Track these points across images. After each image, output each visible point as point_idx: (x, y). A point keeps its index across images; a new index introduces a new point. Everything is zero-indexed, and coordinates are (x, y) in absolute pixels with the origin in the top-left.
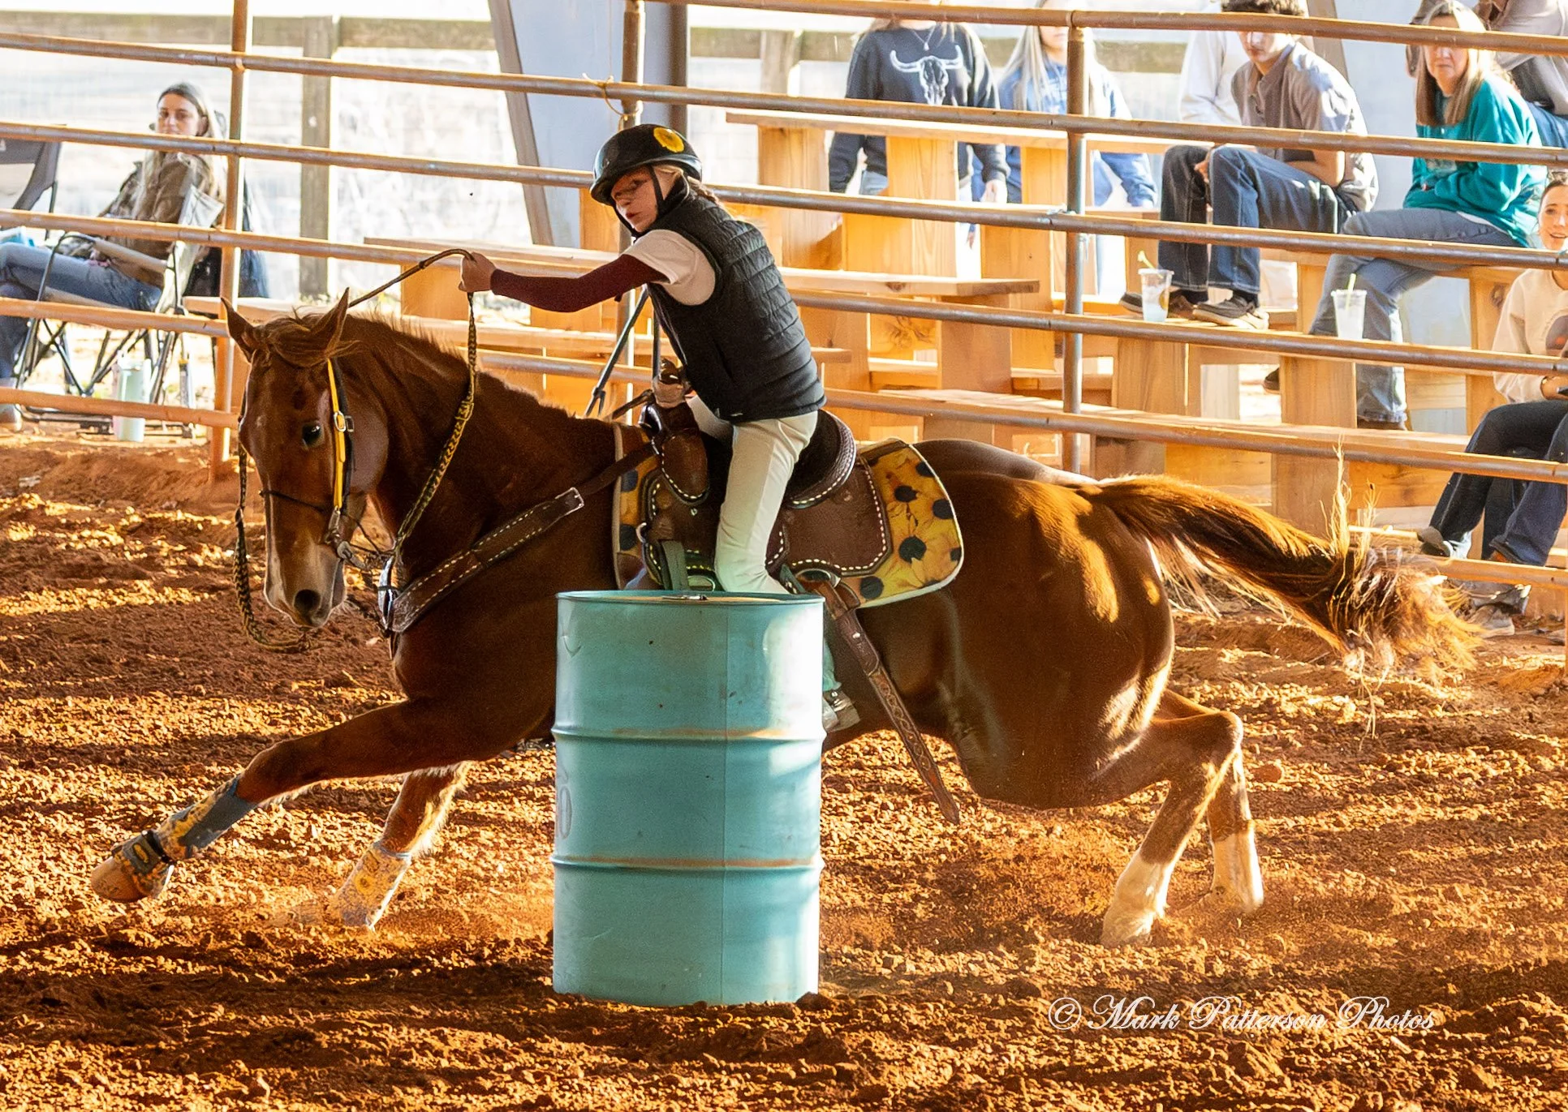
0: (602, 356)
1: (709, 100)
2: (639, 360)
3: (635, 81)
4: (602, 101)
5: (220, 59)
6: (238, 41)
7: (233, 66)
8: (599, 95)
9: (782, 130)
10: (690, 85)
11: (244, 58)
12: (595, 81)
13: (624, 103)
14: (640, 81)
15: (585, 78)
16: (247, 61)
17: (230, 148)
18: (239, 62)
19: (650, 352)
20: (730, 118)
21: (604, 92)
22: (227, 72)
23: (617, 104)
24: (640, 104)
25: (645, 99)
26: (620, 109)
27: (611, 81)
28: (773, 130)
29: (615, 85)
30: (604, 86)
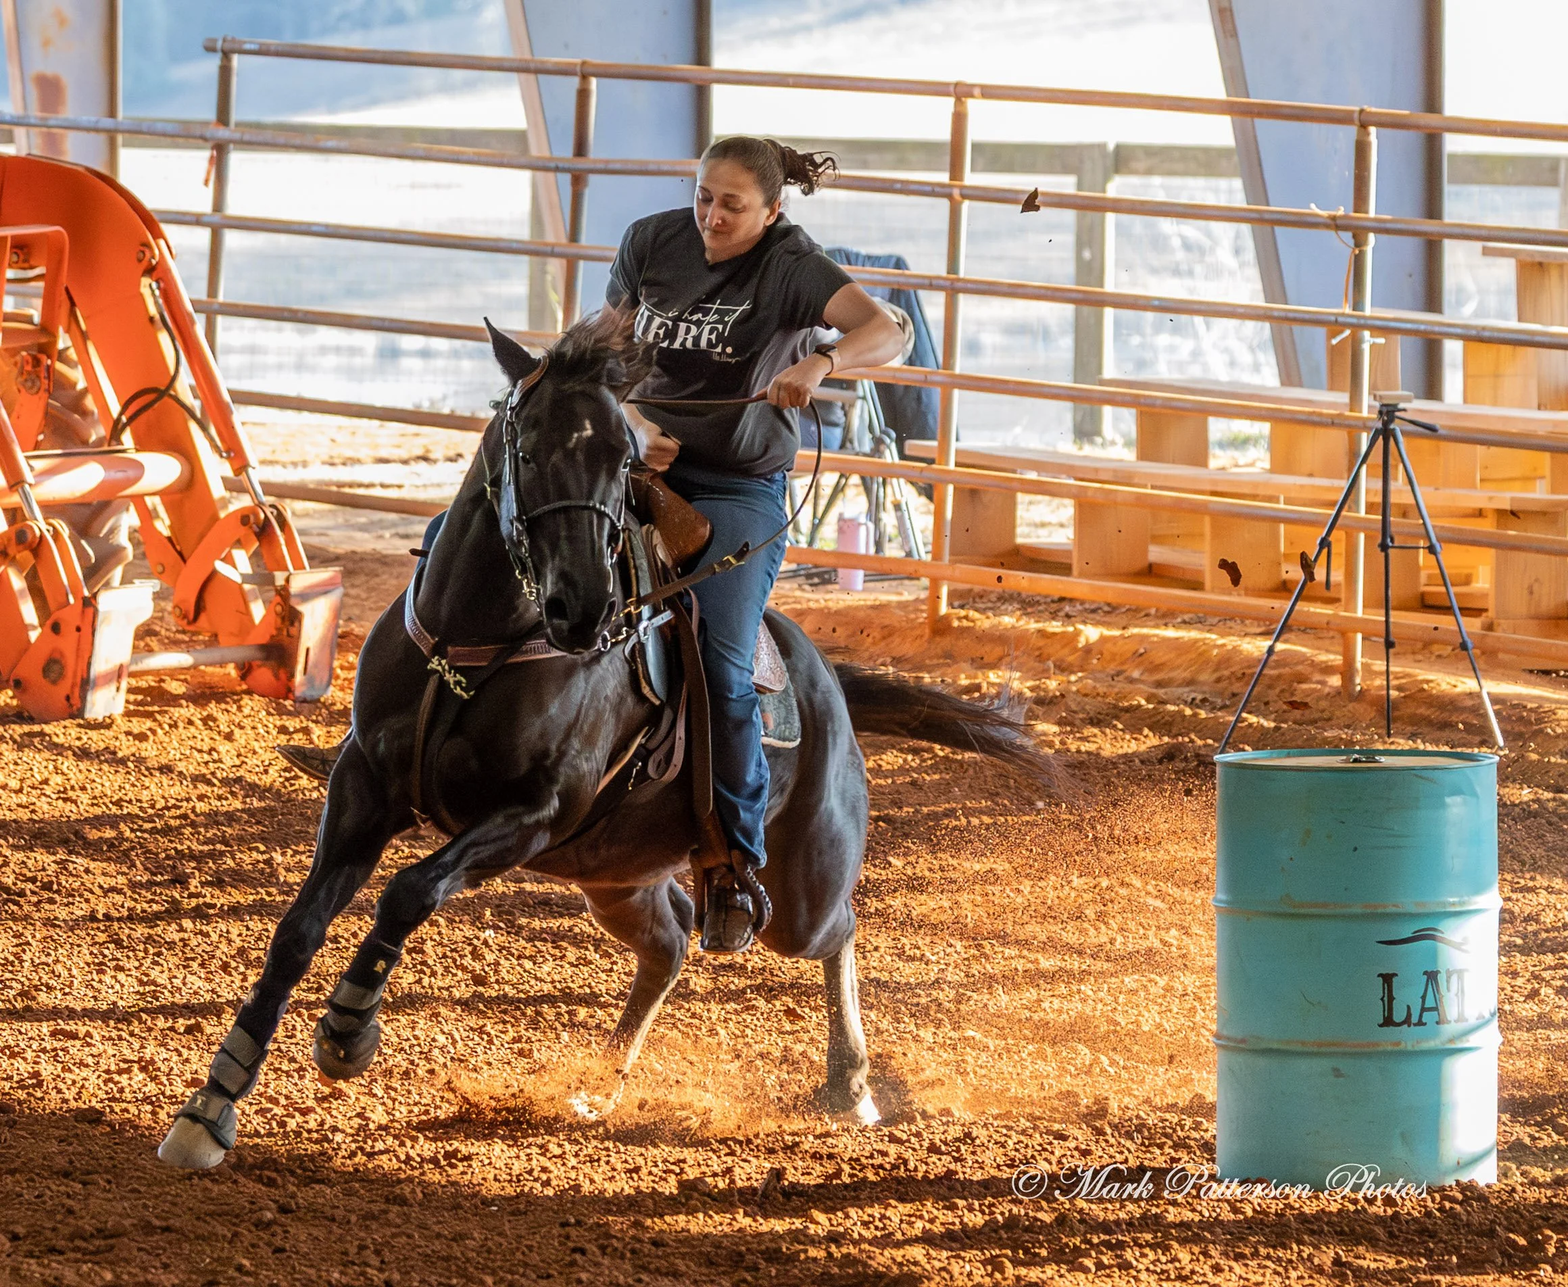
0: (1331, 504)
1: (1466, 234)
2: (1370, 508)
3: (1367, 212)
4: (1332, 233)
5: (937, 189)
6: (956, 171)
7: (950, 196)
8: (1326, 226)
9: (1541, 264)
10: (1447, 219)
11: (962, 187)
12: (1324, 213)
13: (1354, 236)
14: (1372, 214)
15: (1314, 209)
16: (965, 192)
17: (948, 283)
18: (956, 193)
19: (1379, 499)
20: (1486, 252)
21: (1335, 224)
22: (945, 203)
23: (1347, 236)
24: (1372, 237)
25: (1377, 231)
26: (1351, 242)
27: (1341, 212)
28: (1533, 265)
29: (1345, 217)
30: (1334, 218)
